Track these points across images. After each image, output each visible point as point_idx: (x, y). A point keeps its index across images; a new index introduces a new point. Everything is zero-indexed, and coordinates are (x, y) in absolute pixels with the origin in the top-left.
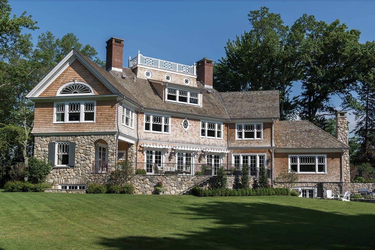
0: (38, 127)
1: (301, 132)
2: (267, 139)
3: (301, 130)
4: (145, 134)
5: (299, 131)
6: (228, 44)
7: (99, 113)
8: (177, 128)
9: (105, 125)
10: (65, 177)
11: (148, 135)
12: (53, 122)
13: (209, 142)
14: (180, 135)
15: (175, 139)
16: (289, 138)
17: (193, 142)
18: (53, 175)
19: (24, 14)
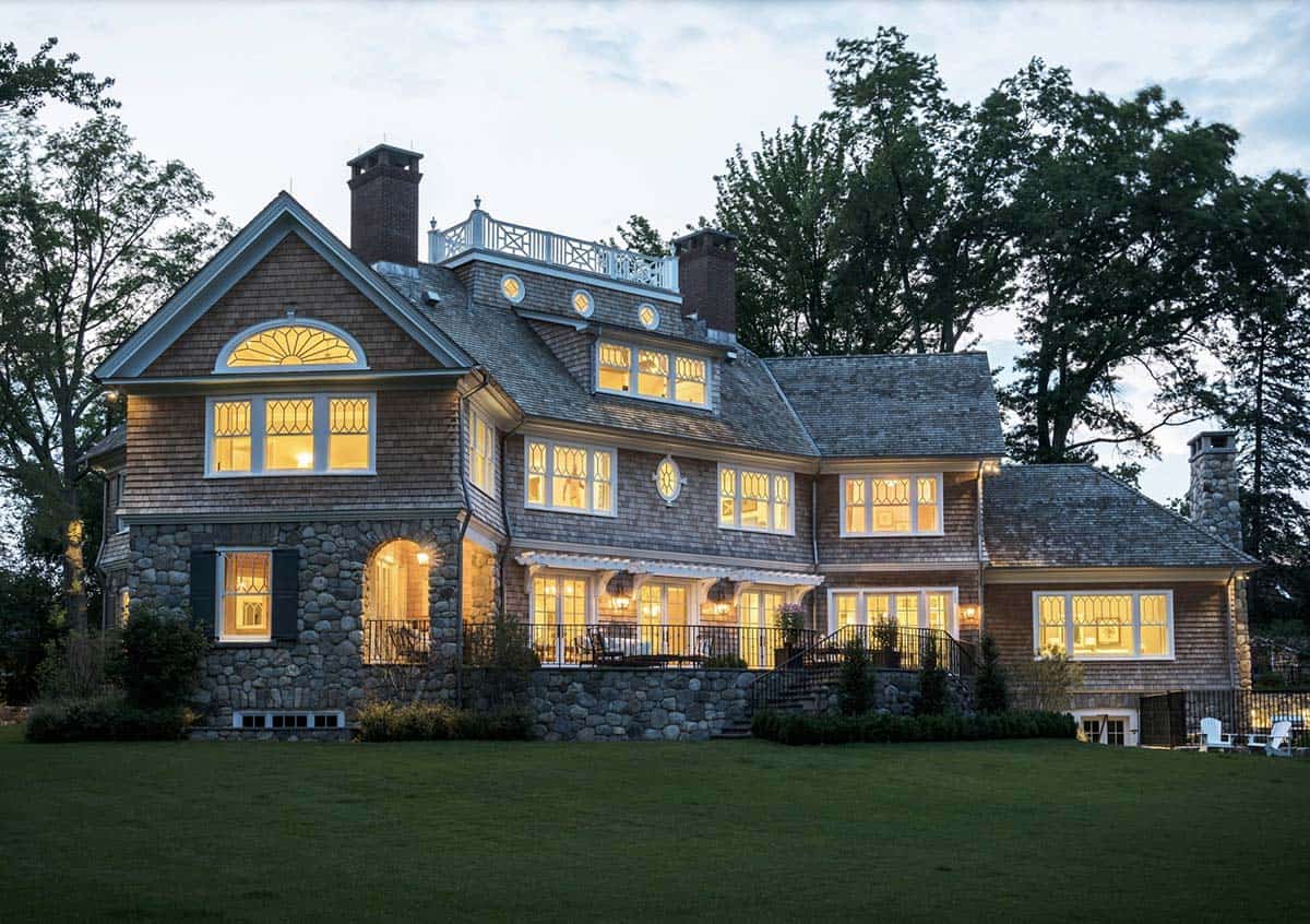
0: (143, 491)
1: (1073, 506)
2: (957, 533)
3: (1070, 499)
4: (530, 518)
5: (1066, 504)
6: (730, 164)
7: (388, 437)
8: (639, 495)
9: (415, 485)
10: (257, 683)
11: (538, 519)
12: (203, 473)
13: (747, 545)
14: (651, 520)
15: (634, 534)
16: (1032, 529)
17: (693, 545)
18: (209, 676)
19: (47, 48)
